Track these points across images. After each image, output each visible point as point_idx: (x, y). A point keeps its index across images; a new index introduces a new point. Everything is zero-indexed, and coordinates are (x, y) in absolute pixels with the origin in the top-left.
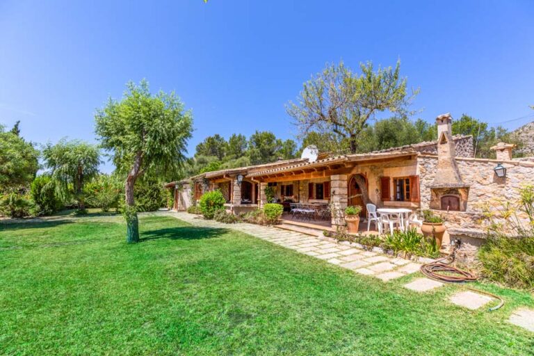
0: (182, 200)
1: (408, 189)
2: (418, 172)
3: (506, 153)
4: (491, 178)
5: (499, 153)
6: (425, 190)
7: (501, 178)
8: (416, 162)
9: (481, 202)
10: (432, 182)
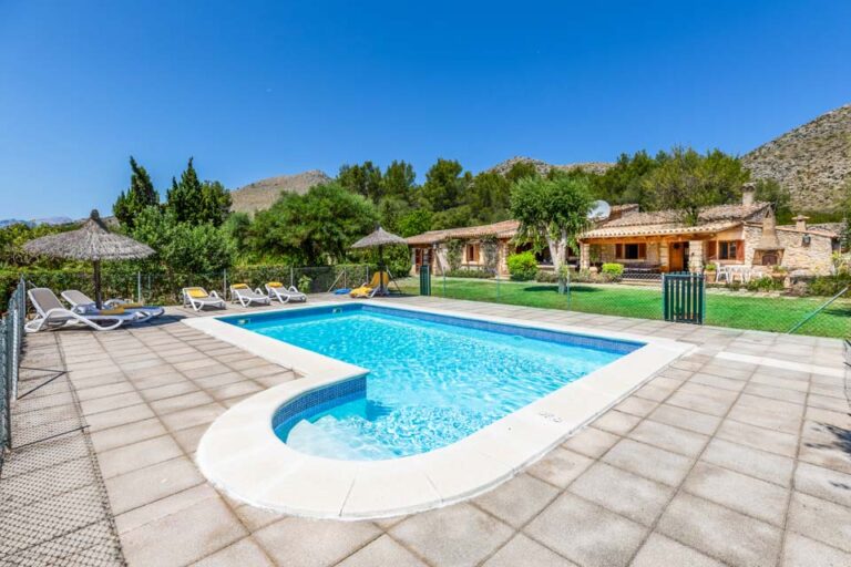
0: (438, 262)
1: (733, 249)
2: (743, 237)
3: (803, 223)
4: (800, 244)
5: (798, 223)
6: (749, 250)
7: (806, 244)
8: (741, 230)
9: (792, 259)
10: (755, 246)
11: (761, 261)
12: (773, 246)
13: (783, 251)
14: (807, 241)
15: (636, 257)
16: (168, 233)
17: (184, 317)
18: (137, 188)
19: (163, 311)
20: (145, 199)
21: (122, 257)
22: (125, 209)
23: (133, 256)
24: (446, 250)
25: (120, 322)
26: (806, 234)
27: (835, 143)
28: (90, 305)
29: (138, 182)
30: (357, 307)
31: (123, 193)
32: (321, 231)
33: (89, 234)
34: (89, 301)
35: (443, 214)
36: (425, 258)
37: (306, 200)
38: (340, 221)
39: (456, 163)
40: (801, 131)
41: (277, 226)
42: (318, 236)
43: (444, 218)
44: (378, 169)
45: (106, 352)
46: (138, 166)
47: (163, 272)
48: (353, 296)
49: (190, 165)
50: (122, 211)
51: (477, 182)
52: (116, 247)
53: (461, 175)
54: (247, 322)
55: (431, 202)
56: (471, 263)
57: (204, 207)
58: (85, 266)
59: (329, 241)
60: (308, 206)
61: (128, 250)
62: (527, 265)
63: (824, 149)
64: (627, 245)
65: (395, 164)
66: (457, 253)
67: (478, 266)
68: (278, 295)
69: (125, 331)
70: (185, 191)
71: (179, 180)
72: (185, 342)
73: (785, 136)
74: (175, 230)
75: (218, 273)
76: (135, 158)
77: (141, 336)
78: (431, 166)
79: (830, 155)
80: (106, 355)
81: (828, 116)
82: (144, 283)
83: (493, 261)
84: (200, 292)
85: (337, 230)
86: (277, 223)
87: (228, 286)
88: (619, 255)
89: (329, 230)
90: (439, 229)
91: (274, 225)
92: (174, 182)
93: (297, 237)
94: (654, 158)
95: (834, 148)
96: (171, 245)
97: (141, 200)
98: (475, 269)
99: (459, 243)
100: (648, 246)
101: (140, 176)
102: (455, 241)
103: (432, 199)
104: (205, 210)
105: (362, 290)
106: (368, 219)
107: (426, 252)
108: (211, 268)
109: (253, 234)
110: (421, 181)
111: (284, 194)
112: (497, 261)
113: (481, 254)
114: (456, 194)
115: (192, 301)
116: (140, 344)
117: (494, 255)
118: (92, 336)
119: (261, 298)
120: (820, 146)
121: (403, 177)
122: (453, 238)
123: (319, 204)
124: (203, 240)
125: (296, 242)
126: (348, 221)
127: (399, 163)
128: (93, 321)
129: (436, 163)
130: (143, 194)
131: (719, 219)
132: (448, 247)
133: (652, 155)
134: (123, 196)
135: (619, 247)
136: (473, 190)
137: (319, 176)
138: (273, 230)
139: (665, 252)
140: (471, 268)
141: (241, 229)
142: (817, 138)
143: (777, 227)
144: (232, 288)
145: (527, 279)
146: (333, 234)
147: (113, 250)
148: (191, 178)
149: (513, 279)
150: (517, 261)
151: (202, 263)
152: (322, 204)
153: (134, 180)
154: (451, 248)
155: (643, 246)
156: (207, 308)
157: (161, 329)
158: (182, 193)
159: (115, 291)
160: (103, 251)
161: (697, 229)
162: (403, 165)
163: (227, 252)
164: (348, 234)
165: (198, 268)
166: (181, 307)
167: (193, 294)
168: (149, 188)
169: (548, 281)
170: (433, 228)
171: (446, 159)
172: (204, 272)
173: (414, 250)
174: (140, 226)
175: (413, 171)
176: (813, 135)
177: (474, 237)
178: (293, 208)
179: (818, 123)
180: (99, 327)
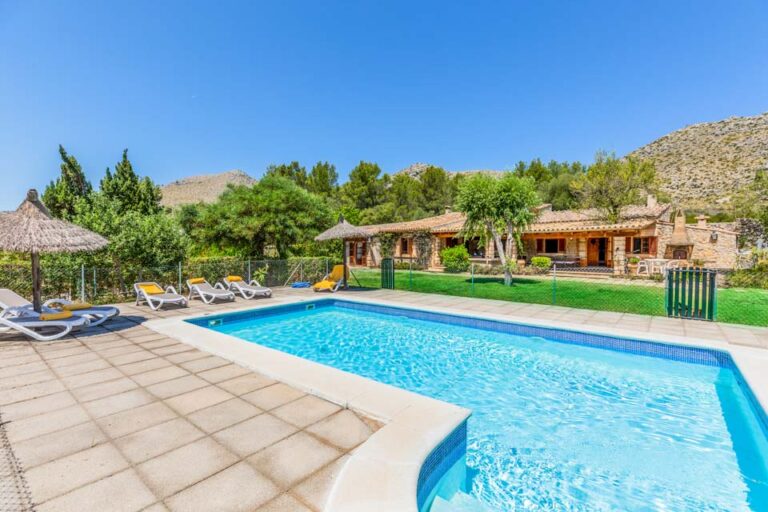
1: (646, 245)
2: (656, 234)
3: (705, 222)
4: (708, 240)
5: (700, 222)
6: (661, 246)
7: (713, 240)
8: (655, 227)
9: (700, 253)
10: (667, 241)
11: (672, 255)
12: (684, 242)
13: (692, 246)
14: (714, 238)
15: (556, 251)
16: (117, 222)
17: (144, 320)
18: (68, 178)
19: (118, 311)
20: (76, 189)
21: (71, 249)
22: (55, 199)
23: (84, 247)
24: (379, 244)
25: (68, 330)
26: (714, 232)
27: (672, 159)
28: (26, 307)
29: (69, 172)
30: (330, 303)
31: (52, 183)
32: (274, 223)
33: (25, 219)
34: (24, 302)
35: (370, 210)
36: (359, 251)
37: (257, 192)
38: (292, 214)
39: (376, 166)
40: (647, 149)
41: (228, 218)
42: (271, 228)
43: (371, 214)
44: (304, 169)
45: (58, 378)
46: (68, 155)
47: (110, 265)
48: (316, 290)
49: (125, 156)
50: (52, 201)
51: (394, 184)
52: (63, 236)
53: (380, 177)
54: (218, 323)
55: (354, 200)
56: (404, 256)
57: (140, 199)
58: (12, 258)
59: (283, 234)
60: (260, 197)
61: (78, 240)
62: (461, 258)
63: (664, 164)
64: (547, 241)
65: (319, 164)
66: (390, 246)
67: (411, 258)
68: (241, 290)
69: (75, 342)
70: (120, 182)
71: (113, 172)
72: (163, 357)
73: (634, 152)
74: (124, 218)
75: (172, 265)
76: (63, 147)
77: (99, 348)
78: (354, 168)
79: (668, 169)
80: (58, 386)
81: (667, 137)
82: (88, 277)
83: (426, 254)
84: (155, 288)
85: (290, 222)
86: (228, 214)
87: (184, 281)
88: (540, 249)
89: (283, 222)
90: (367, 224)
91: (224, 216)
92: (109, 173)
93: (249, 229)
94: (547, 165)
95: (672, 164)
96: (121, 235)
97: (72, 191)
98: (407, 261)
99: (392, 237)
100: (567, 242)
101: (71, 165)
102: (389, 235)
103: (355, 197)
104: (142, 202)
105: (325, 284)
106: (319, 212)
107: (360, 245)
108: (165, 260)
109: (201, 225)
110: (343, 180)
111: (230, 186)
112: (430, 253)
113: (414, 247)
114: (375, 193)
115: (149, 298)
116: (101, 364)
117: (427, 248)
118: (30, 350)
119: (224, 293)
120: (661, 161)
121: (326, 176)
122: (387, 233)
123: (270, 196)
124: (156, 231)
125: (249, 235)
126: (301, 214)
127: (323, 164)
128: (30, 328)
129: (358, 164)
130: (75, 184)
131: (634, 218)
132: (381, 241)
133: (545, 164)
134: (53, 186)
135: (540, 242)
136: (391, 190)
137: (241, 175)
138: (223, 222)
139: (583, 247)
140: (405, 261)
141: (188, 220)
142: (658, 155)
143: (688, 225)
144: (189, 282)
145: (461, 271)
146: (287, 227)
147: (58, 240)
148: (126, 170)
149: (446, 271)
150: (451, 255)
151: (155, 255)
152: (274, 196)
153: (64, 170)
154: (383, 242)
155: (563, 242)
156: (167, 307)
157: (122, 337)
158: (116, 184)
159: (50, 286)
160: (45, 240)
161: (618, 226)
162: (326, 166)
163: (181, 244)
164: (301, 227)
165: (150, 261)
166: (134, 304)
167: (147, 290)
168: (80, 178)
169: (481, 273)
170: (361, 223)
171: (366, 161)
172: (157, 265)
173: (348, 243)
174: (83, 213)
175: (336, 171)
176: (656, 152)
177: (408, 232)
178: (244, 200)
179: (659, 143)
180: (40, 337)
